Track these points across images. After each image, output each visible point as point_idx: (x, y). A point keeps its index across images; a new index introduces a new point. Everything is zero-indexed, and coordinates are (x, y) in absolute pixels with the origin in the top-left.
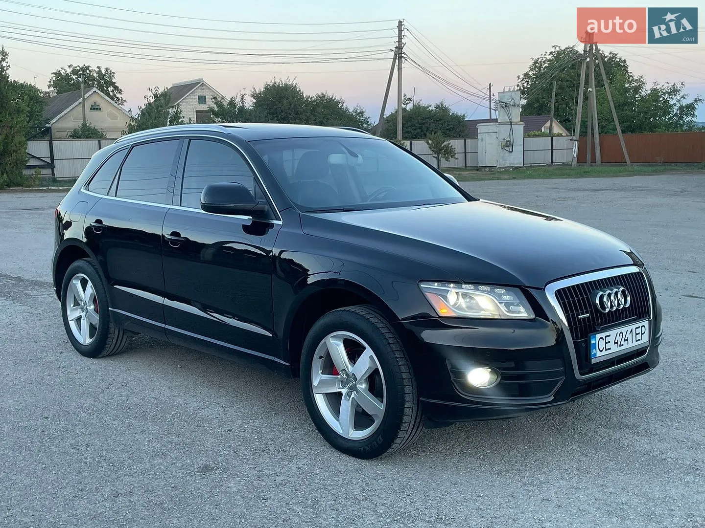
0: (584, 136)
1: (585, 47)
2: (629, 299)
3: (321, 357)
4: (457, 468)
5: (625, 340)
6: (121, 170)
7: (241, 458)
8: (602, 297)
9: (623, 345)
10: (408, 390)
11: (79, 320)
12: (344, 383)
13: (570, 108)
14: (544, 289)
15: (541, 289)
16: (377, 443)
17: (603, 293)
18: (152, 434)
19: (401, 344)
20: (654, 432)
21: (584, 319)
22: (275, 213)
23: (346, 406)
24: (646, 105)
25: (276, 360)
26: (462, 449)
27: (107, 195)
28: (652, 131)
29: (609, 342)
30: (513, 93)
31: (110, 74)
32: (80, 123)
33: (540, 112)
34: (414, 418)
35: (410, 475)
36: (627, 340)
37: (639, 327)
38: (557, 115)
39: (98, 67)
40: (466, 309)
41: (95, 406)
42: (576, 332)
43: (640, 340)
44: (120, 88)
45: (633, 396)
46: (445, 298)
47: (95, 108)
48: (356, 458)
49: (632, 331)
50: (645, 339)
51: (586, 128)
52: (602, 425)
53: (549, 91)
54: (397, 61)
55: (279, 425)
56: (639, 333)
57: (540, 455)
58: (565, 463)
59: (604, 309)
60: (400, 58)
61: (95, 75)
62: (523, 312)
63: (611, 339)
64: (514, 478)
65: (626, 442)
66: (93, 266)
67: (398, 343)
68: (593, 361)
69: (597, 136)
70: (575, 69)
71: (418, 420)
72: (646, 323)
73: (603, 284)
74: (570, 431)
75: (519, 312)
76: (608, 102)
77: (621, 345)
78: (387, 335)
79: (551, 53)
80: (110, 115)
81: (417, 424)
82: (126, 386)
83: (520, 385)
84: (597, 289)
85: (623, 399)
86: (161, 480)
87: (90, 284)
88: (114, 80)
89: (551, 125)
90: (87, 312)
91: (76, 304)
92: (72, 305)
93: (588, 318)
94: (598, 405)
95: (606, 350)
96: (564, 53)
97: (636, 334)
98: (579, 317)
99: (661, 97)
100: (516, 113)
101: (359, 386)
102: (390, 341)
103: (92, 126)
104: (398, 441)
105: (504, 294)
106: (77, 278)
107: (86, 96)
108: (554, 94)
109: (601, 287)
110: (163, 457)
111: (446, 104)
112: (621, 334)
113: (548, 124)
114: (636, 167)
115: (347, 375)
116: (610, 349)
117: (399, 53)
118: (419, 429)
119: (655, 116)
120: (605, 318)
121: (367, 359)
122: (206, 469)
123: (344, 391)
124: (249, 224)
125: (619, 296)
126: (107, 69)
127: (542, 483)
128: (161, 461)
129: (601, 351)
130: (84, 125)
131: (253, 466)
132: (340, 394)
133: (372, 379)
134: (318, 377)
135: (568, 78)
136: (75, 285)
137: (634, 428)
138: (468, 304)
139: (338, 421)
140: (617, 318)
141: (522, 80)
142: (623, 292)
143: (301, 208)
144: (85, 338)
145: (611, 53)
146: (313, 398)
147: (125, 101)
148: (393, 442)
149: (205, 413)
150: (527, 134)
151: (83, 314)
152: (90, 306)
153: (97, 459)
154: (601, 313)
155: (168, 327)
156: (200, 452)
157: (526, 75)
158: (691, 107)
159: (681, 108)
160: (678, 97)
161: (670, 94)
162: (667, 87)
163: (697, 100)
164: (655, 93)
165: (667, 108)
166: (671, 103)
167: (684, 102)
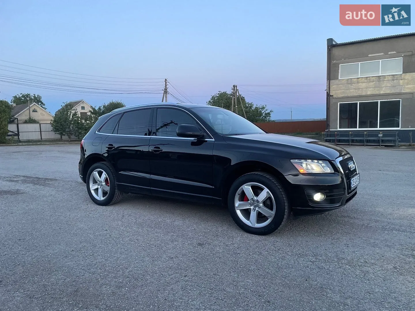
3: (240, 193)
5: (356, 181)
8: (350, 164)
15: (334, 161)
16: (271, 227)
24: (254, 113)
25: (214, 197)
31: (40, 97)
32: (28, 117)
37: (358, 177)
39: (34, 94)
42: (346, 177)
44: (44, 103)
46: (302, 166)
47: (35, 111)
48: (258, 235)
60: (166, 93)
61: (33, 98)
66: (106, 165)
68: (352, 189)
75: (328, 170)
79: (218, 94)
80: (41, 114)
84: (347, 161)
87: (104, 173)
88: (41, 100)
90: (102, 186)
91: (95, 182)
92: (93, 183)
95: (353, 185)
96: (223, 94)
97: (358, 179)
98: (346, 172)
99: (259, 110)
101: (260, 205)
103: (33, 119)
105: (322, 163)
106: (96, 171)
107: (31, 106)
115: (253, 201)
120: (351, 173)
123: (252, 208)
124: (196, 141)
125: (353, 165)
126: (38, 95)
130: (30, 118)
134: (237, 203)
136: (94, 175)
139: (248, 220)
142: (353, 163)
144: (100, 197)
146: (235, 212)
147: (46, 109)
149: (176, 223)
151: (99, 187)
152: (103, 183)
154: (350, 170)
155: (152, 188)
157: (210, 101)
158: (269, 114)
159: (266, 114)
160: (265, 110)
161: (262, 109)
162: (260, 107)
163: (271, 111)
164: (257, 108)
165: (261, 114)
166: (262, 112)
167: (267, 112)
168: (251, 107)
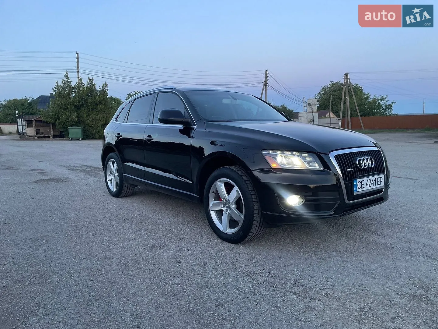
0: (344, 118)
1: (344, 80)
2: (374, 162)
3: (213, 192)
4: (282, 249)
5: (372, 184)
6: (129, 111)
7: (172, 242)
8: (359, 160)
9: (371, 186)
10: (256, 207)
11: (111, 180)
12: (224, 205)
13: (338, 107)
14: (329, 155)
15: (327, 154)
16: (240, 235)
17: (360, 158)
18: (133, 230)
19: (252, 184)
20: (386, 234)
21: (350, 171)
22: (194, 123)
23: (225, 216)
24: (371, 105)
25: (193, 195)
26: (285, 241)
27: (124, 122)
28: (373, 116)
29: (364, 184)
30: (314, 100)
33: (325, 109)
34: (259, 222)
35: (257, 252)
36: (373, 184)
37: (379, 178)
38: (332, 110)
40: (286, 164)
41: (110, 217)
42: (346, 177)
43: (379, 184)
45: (373, 217)
46: (275, 159)
48: (230, 243)
49: (375, 179)
50: (383, 184)
51: (345, 114)
52: (358, 231)
53: (329, 100)
54: (265, 87)
55: (195, 227)
56: (379, 181)
57: (326, 244)
58: (339, 248)
59: (361, 167)
60: (266, 85)
62: (317, 166)
63: (365, 183)
64: (312, 255)
65: (372, 239)
66: (117, 155)
67: (251, 183)
68: (355, 194)
69: (349, 117)
70: (340, 91)
71: (261, 224)
72: (383, 176)
73: (360, 154)
74: (341, 233)
75: (315, 166)
76: (355, 103)
77: (370, 186)
78: (245, 179)
79: (330, 84)
81: (261, 226)
82: (128, 209)
83: (315, 205)
84: (357, 156)
85: (368, 219)
86: (129, 251)
87: (115, 163)
89: (330, 113)
90: (115, 177)
91: (111, 173)
92: (109, 174)
93: (352, 171)
94: (355, 221)
95: (362, 188)
96: (335, 84)
97: (378, 181)
98: (347, 170)
99: (377, 101)
100: (315, 108)
101: (231, 206)
102: (247, 182)
104: (251, 234)
105: (307, 157)
106: (110, 161)
108: (331, 101)
109: (359, 156)
110: (134, 240)
111: (285, 105)
112: (370, 181)
113: (328, 114)
114: (367, 131)
115: (226, 200)
116: (364, 188)
117: (266, 84)
118: (262, 228)
119: (374, 109)
120: (361, 171)
121: (235, 192)
122: (154, 247)
123: (224, 209)
124: (182, 128)
125: (369, 161)
127: (327, 258)
128: (133, 242)
129: (359, 189)
131: (177, 246)
132: (222, 210)
133: (238, 202)
134: (212, 202)
135: (337, 94)
136: (110, 164)
137: (375, 232)
138: (287, 161)
139: (221, 224)
140: (367, 172)
141: (318, 96)
142: (371, 159)
143: (205, 120)
144: (114, 189)
145: (355, 84)
146: (209, 213)
148: (248, 235)
149: (161, 221)
150: (320, 117)
151: (113, 178)
152: (116, 174)
153: (102, 241)
154: (359, 169)
155: (146, 181)
156: (153, 239)
157: (319, 93)
158: (390, 106)
159: (386, 106)
160: (385, 101)
161: (381, 100)
162: (380, 97)
163: (392, 103)
164: (374, 100)
165: (380, 106)
166: (382, 104)
167: (387, 104)
168: (367, 98)
